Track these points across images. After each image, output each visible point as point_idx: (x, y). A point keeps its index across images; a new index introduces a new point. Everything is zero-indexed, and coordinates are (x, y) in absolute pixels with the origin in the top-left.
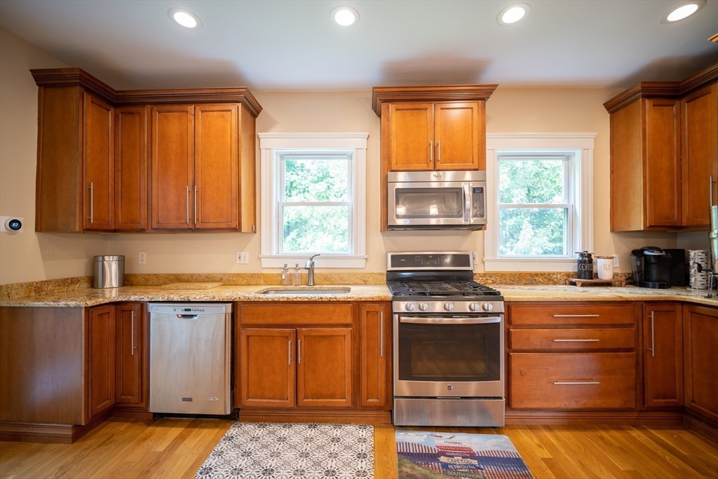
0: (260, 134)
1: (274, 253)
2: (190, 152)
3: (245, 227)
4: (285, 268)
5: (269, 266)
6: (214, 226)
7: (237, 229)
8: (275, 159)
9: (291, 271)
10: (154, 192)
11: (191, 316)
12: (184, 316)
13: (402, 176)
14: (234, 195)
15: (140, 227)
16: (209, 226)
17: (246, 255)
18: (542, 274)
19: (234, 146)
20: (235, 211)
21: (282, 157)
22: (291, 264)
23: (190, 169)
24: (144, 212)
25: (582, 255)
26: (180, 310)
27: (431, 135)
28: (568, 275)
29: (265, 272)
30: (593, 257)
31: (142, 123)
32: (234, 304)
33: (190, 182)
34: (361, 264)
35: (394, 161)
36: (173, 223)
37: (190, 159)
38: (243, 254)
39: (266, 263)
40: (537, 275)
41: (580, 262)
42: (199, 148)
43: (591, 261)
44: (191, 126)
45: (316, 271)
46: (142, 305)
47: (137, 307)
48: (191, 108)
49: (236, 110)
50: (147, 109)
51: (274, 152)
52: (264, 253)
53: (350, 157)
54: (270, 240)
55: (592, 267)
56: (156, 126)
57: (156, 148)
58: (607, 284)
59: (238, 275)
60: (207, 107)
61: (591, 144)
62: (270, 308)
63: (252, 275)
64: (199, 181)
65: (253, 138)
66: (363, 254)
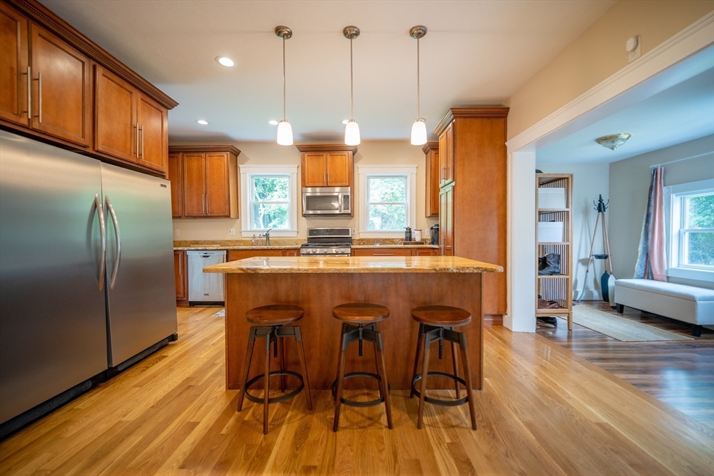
0: (240, 166)
1: (249, 229)
2: (204, 177)
3: (232, 216)
4: (254, 237)
5: (246, 236)
6: (217, 215)
7: (228, 216)
8: (248, 179)
9: (257, 239)
10: (186, 198)
11: (208, 256)
12: (204, 256)
13: (309, 190)
14: (227, 199)
15: (178, 215)
16: (214, 215)
17: (233, 230)
18: (389, 239)
19: (226, 175)
20: (227, 207)
21: (252, 177)
22: (257, 235)
23: (204, 186)
24: (180, 208)
25: (407, 229)
26: (202, 253)
27: (325, 169)
28: (402, 240)
29: (243, 239)
30: (412, 230)
31: (178, 162)
32: (227, 250)
33: (204, 192)
34: (295, 235)
35: (306, 182)
36: (196, 213)
37: (204, 181)
38: (232, 230)
39: (244, 235)
40: (386, 239)
41: (406, 232)
42: (208, 175)
43: (410, 232)
44: (204, 164)
45: (270, 239)
46: (184, 252)
47: (182, 253)
48: (203, 155)
49: (226, 156)
50: (181, 155)
51: (248, 175)
52: (243, 229)
53: (289, 177)
54: (246, 222)
55: (411, 235)
56: (186, 164)
57: (186, 175)
58: (417, 243)
59: (230, 241)
60: (211, 154)
61: (415, 171)
62: (244, 252)
63: (237, 241)
64: (208, 192)
65: (236, 167)
66: (296, 229)
